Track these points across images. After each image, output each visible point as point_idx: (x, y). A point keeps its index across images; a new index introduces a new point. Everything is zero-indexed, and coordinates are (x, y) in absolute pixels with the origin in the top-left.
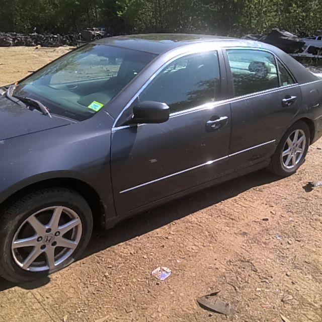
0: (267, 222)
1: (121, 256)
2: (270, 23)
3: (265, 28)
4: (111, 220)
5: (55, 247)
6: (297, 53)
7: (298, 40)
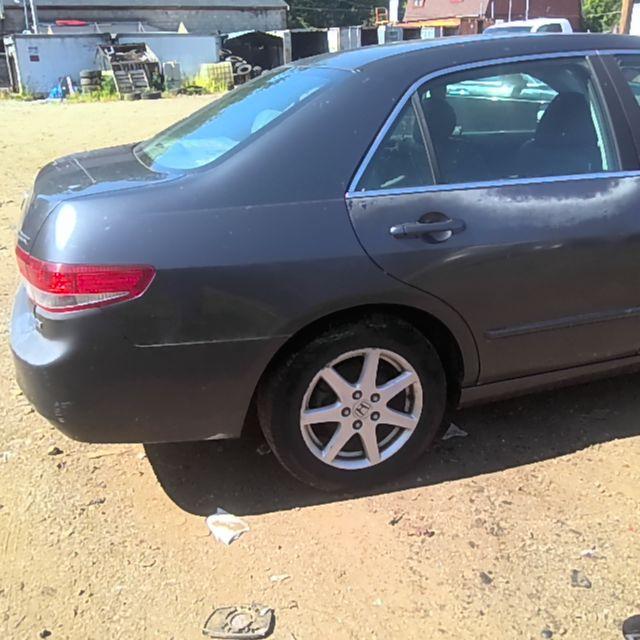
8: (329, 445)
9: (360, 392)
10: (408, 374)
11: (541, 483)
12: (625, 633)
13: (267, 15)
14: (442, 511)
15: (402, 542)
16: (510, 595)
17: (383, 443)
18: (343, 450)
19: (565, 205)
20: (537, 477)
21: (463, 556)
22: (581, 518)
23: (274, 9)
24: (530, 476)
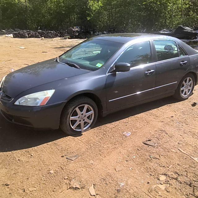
0: (173, 118)
1: (109, 128)
2: (177, 22)
3: (175, 25)
4: (105, 113)
5: (84, 121)
6: (193, 39)
7: (194, 32)
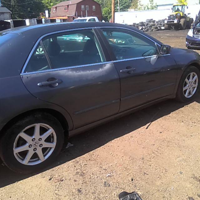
8: (26, 158)
9: (34, 139)
10: (50, 130)
11: (95, 156)
12: (120, 198)
13: (4, 15)
14: (66, 172)
15: (53, 185)
16: (87, 194)
17: (45, 154)
18: (31, 159)
19: (91, 73)
20: (94, 155)
21: (72, 185)
22: (106, 165)
23: (7, 13)
24: (92, 155)
